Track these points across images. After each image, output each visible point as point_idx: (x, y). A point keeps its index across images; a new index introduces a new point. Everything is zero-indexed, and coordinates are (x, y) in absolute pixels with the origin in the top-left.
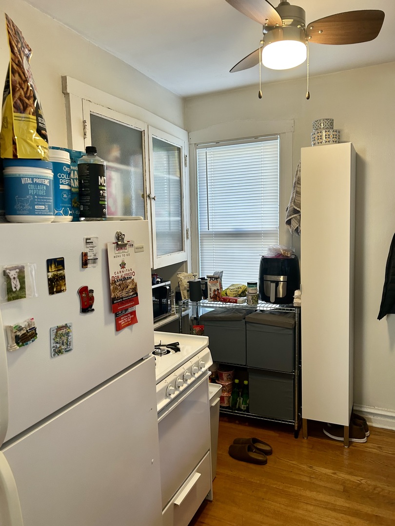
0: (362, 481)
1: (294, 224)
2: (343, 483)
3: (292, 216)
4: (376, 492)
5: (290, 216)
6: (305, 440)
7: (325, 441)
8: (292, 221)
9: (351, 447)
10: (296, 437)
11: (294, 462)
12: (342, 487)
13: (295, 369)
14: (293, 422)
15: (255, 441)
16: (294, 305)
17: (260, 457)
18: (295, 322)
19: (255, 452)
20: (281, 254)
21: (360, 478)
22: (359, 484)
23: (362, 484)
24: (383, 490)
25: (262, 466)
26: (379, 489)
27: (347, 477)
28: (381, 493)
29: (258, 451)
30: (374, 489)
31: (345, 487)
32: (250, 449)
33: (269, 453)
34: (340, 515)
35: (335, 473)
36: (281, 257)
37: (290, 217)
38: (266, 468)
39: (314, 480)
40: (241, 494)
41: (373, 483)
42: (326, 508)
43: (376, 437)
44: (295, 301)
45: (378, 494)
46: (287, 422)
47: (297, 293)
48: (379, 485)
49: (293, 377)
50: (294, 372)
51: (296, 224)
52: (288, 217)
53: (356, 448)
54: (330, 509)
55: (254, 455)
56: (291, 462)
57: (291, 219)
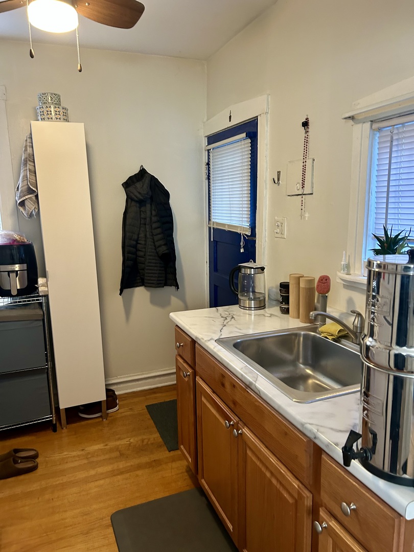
0: (131, 441)
1: (30, 206)
2: (117, 449)
3: (27, 197)
4: (145, 443)
5: (24, 196)
6: (65, 430)
7: (83, 423)
8: (26, 202)
9: (108, 418)
10: (55, 430)
11: (65, 453)
12: (118, 453)
13: (47, 362)
14: (51, 417)
15: (17, 451)
16: (40, 294)
17: (29, 465)
18: (44, 313)
19: (21, 462)
20: (15, 240)
21: (128, 439)
22: (130, 445)
23: (131, 443)
24: (149, 439)
25: (34, 472)
26: (146, 441)
27: (118, 443)
28: (149, 443)
29: (23, 460)
30: (143, 442)
31: (120, 451)
32: (16, 462)
33: (36, 456)
34: (127, 475)
35: (106, 445)
36: (15, 243)
37: (24, 198)
38: (39, 471)
39: (92, 459)
40: (27, 508)
41: (140, 438)
42: (115, 476)
43: (125, 402)
44: (41, 289)
45: (147, 444)
46: (44, 419)
47: (41, 281)
48: (145, 437)
49: (46, 371)
50: (47, 365)
51: (32, 206)
52: (20, 197)
53: (112, 418)
54: (118, 475)
55: (21, 466)
56: (63, 454)
57: (24, 201)
